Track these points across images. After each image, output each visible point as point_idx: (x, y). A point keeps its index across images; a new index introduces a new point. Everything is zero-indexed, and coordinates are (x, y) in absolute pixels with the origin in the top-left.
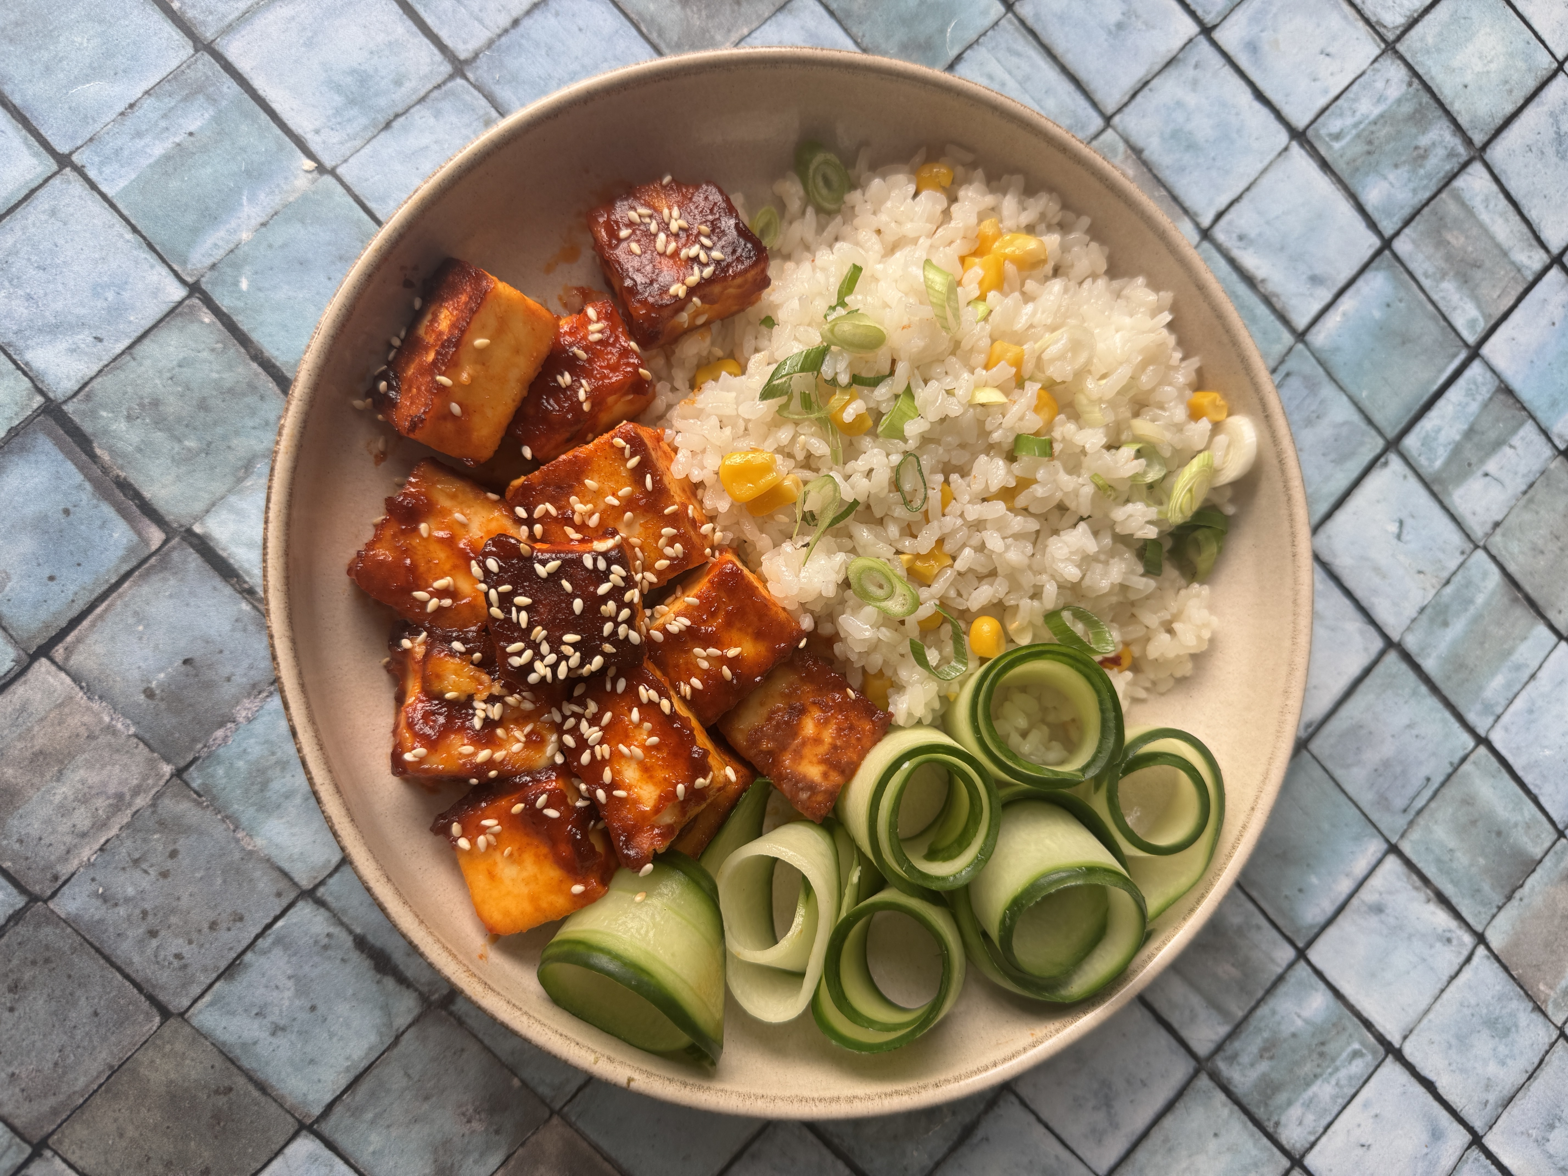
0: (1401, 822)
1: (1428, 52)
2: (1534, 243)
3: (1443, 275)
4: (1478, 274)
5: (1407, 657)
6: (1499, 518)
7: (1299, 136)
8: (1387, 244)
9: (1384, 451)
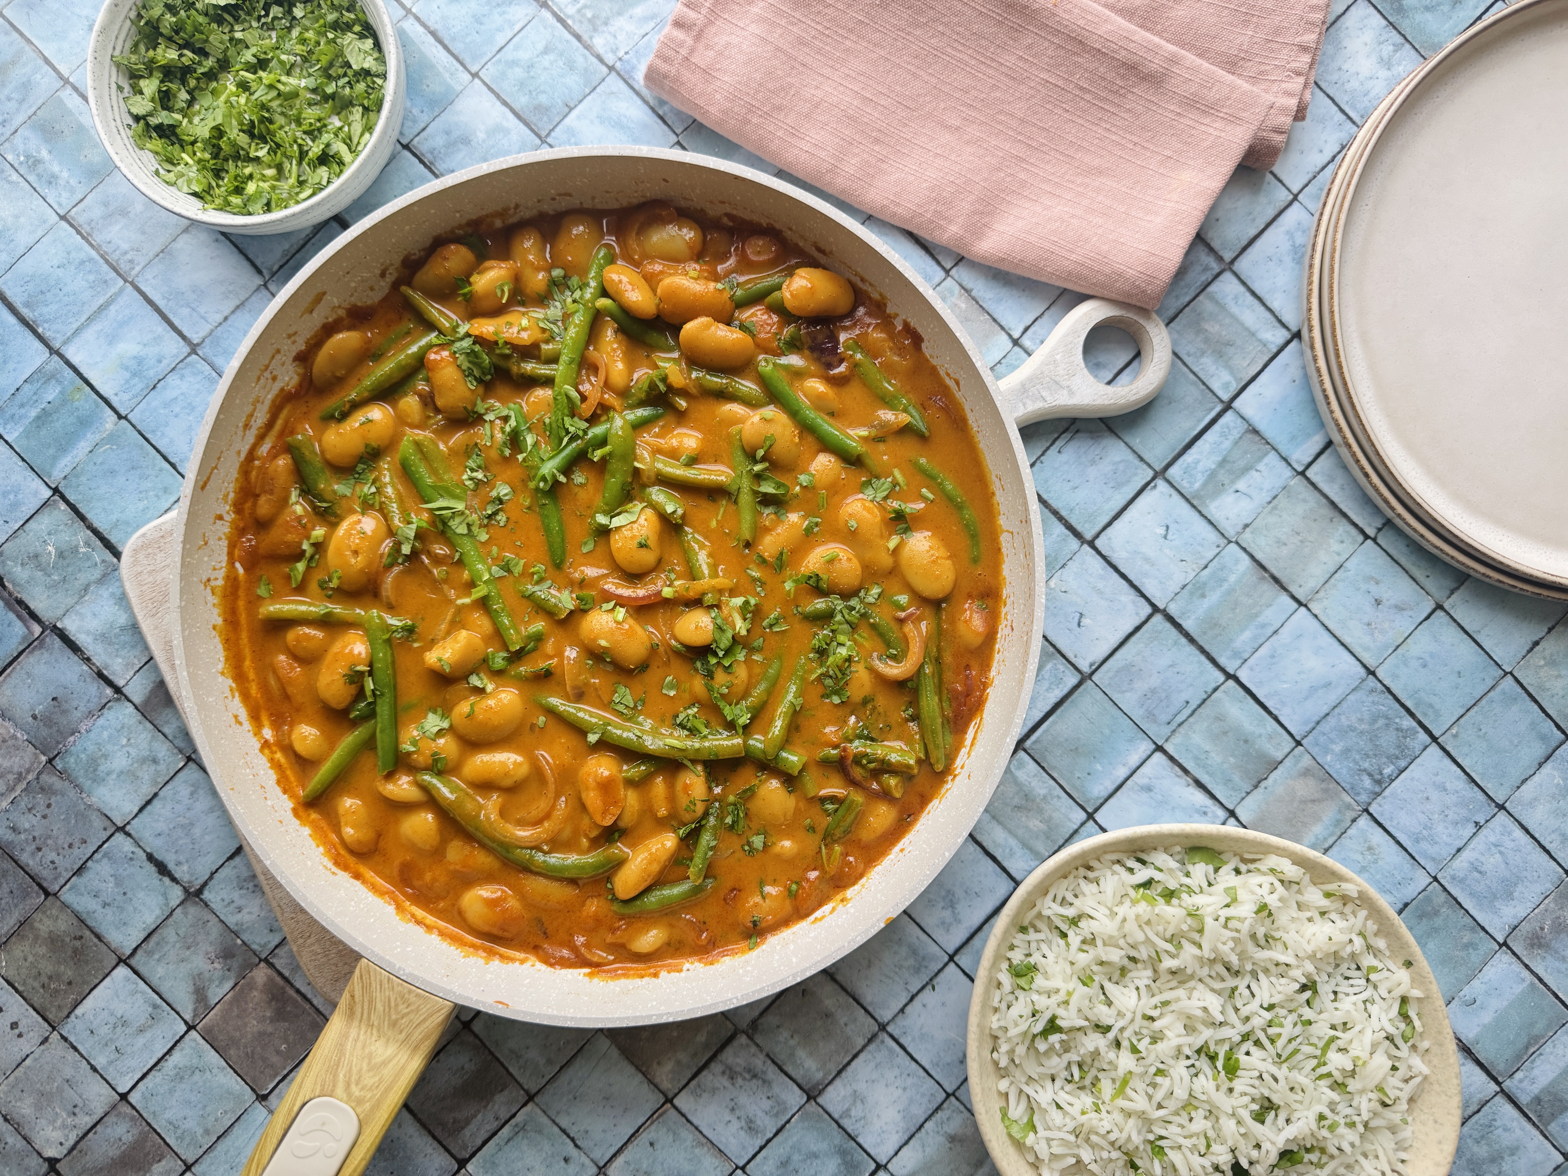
0: (1166, 730)
2: (1277, 324)
3: (1203, 353)
4: (1231, 351)
5: (1170, 619)
6: (1248, 521)
9: (1153, 479)
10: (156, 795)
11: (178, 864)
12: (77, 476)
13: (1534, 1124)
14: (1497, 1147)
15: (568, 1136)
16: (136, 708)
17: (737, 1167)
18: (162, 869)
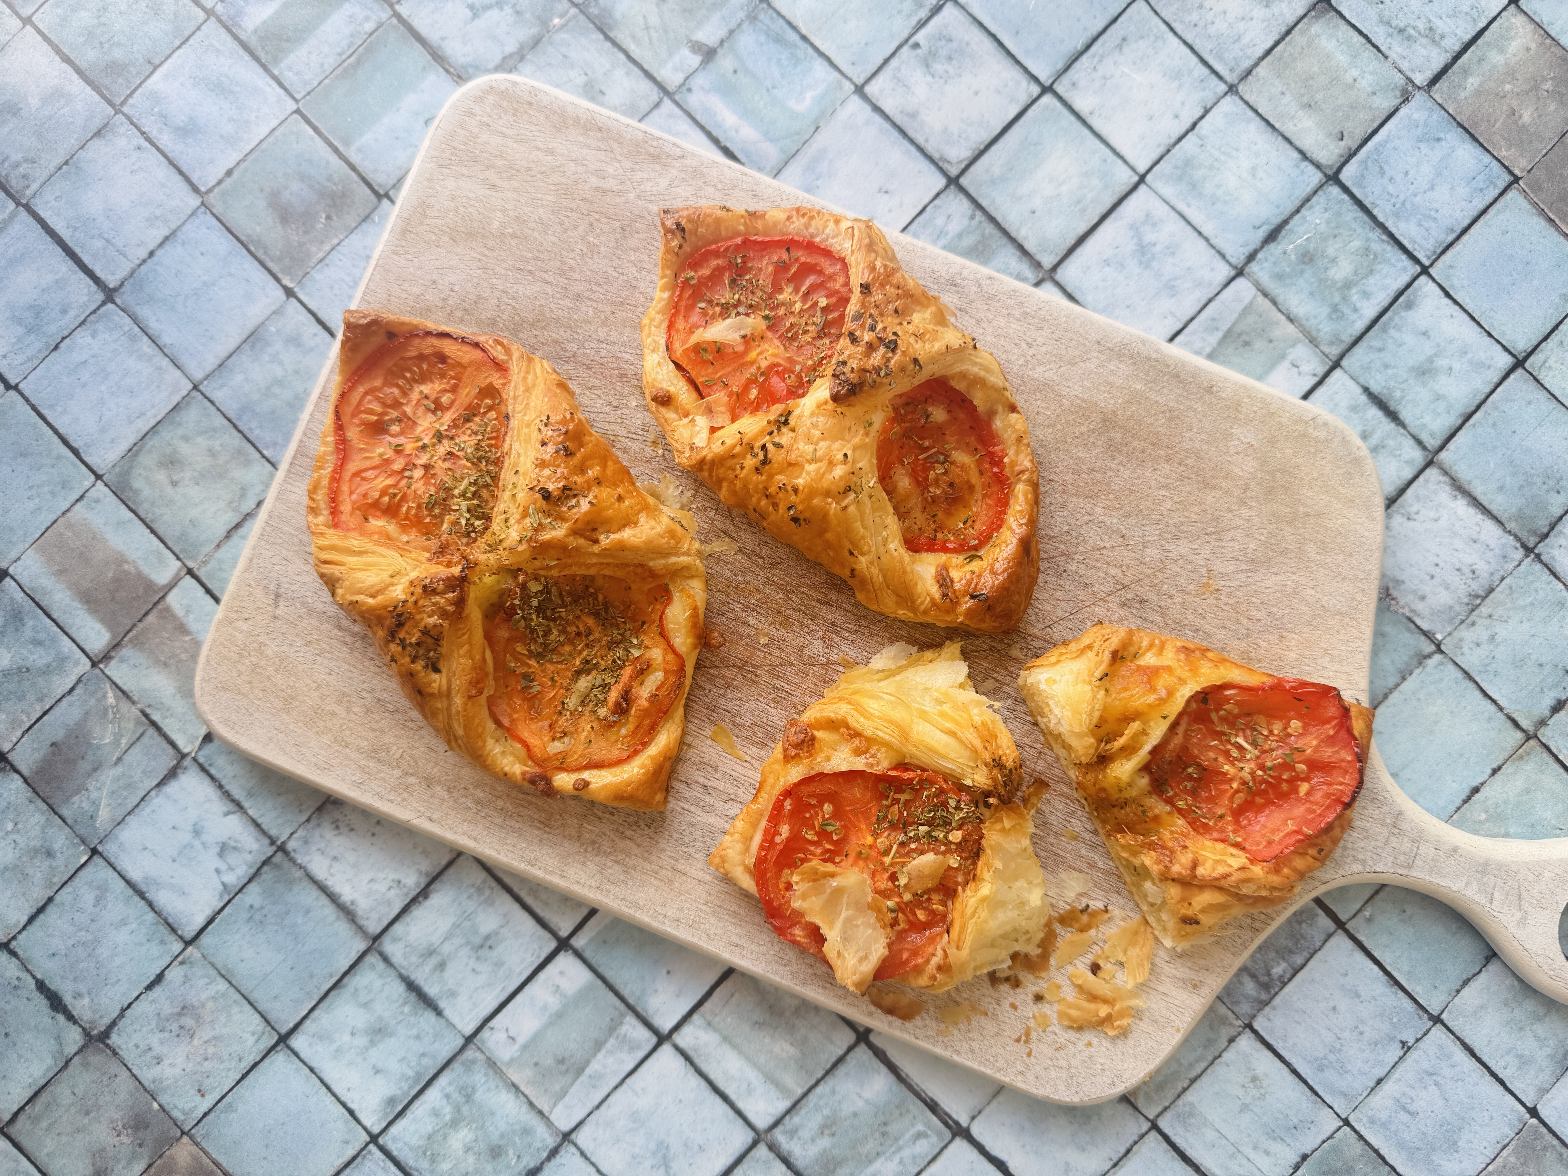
10: (50, 900)
11: (78, 996)
16: (25, 780)
18: (56, 1003)
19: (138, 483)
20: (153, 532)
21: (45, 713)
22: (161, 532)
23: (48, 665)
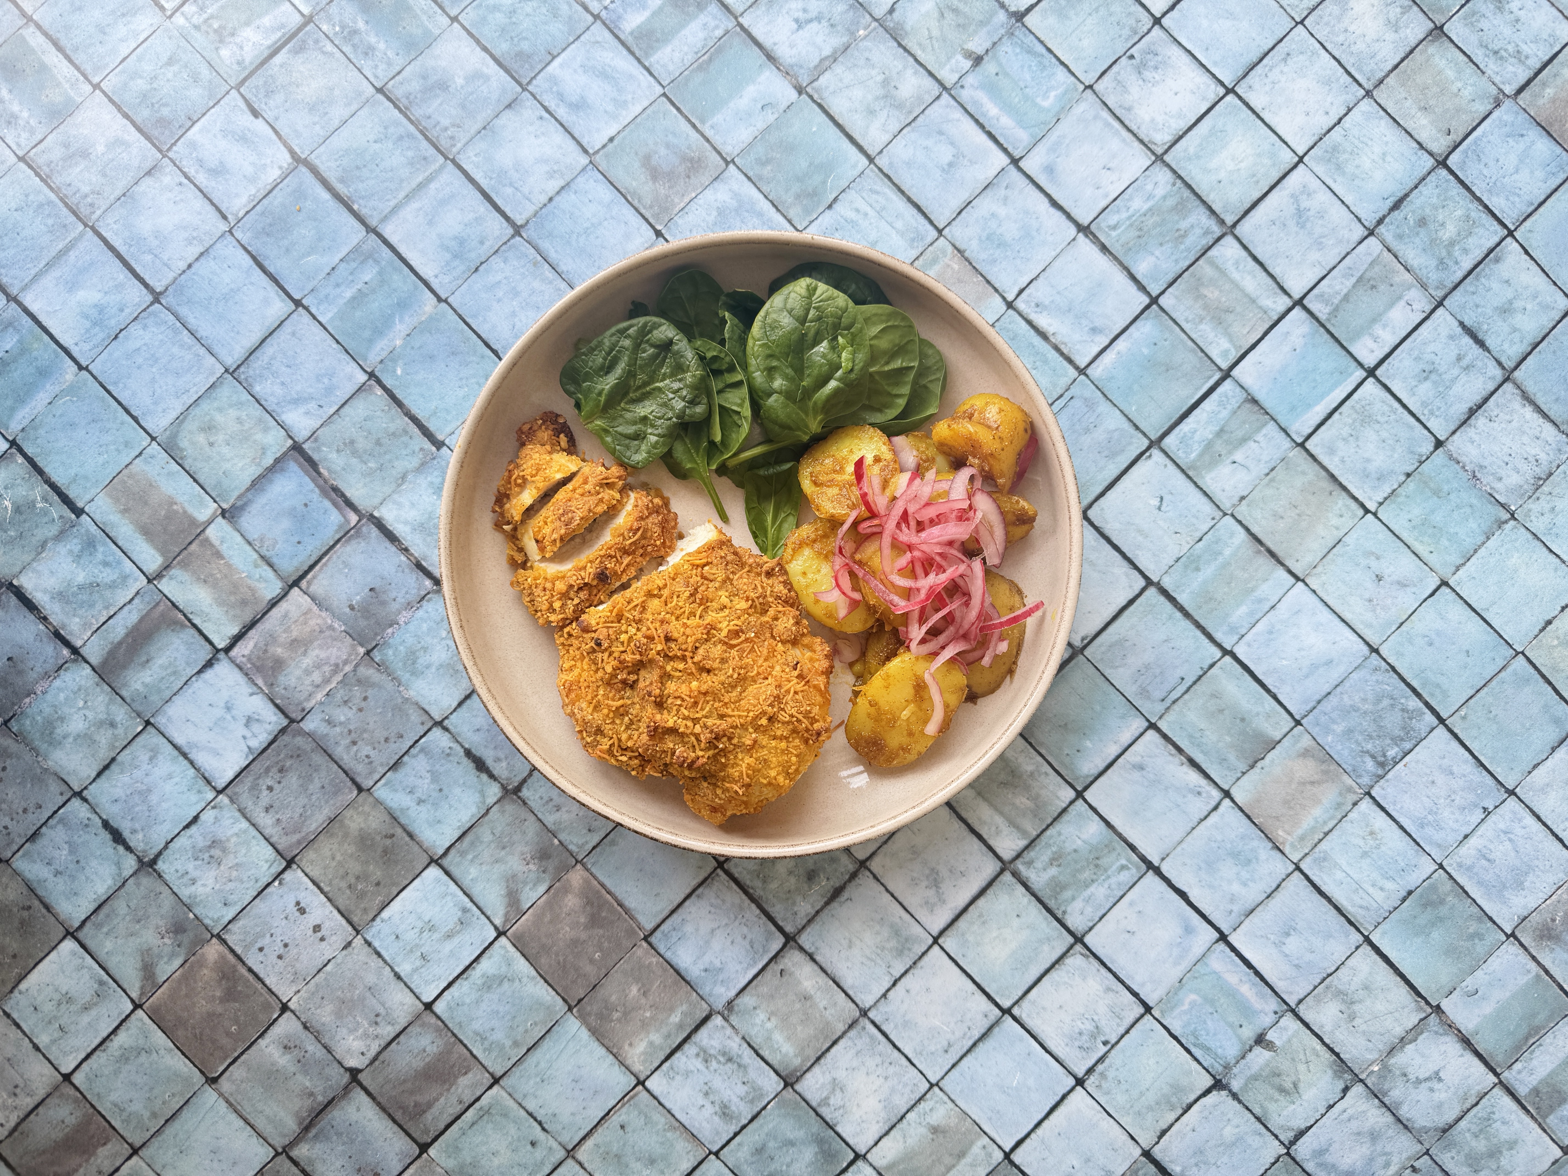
0: (1160, 708)
1: (1190, 159)
2: (1279, 291)
3: (1202, 320)
4: (1230, 317)
5: (1164, 592)
6: (1245, 493)
7: (1084, 229)
8: (1154, 300)
9: (1148, 448)
10: (113, 760)
11: (134, 831)
12: (35, 429)
13: (1532, 1117)
14: (1495, 1141)
15: (535, 1119)
16: (94, 669)
17: (710, 1153)
18: (117, 837)
19: (184, 443)
20: (195, 480)
21: (110, 618)
22: (201, 481)
23: (114, 581)
